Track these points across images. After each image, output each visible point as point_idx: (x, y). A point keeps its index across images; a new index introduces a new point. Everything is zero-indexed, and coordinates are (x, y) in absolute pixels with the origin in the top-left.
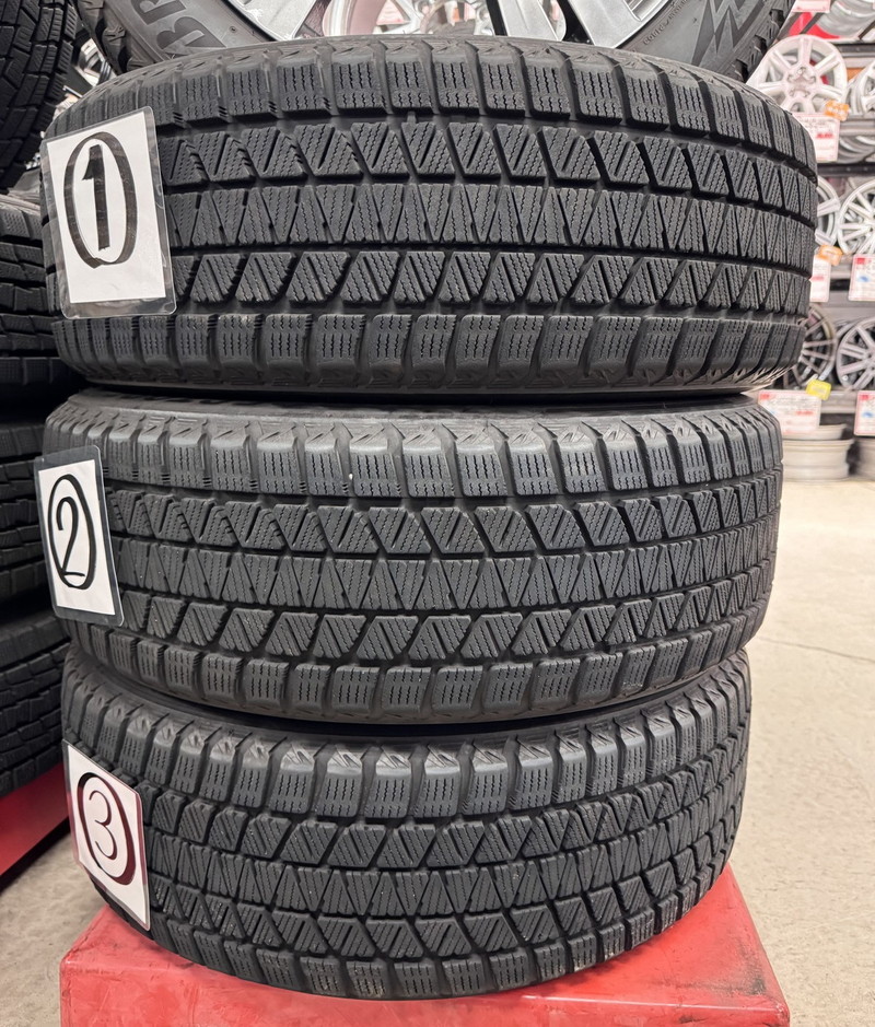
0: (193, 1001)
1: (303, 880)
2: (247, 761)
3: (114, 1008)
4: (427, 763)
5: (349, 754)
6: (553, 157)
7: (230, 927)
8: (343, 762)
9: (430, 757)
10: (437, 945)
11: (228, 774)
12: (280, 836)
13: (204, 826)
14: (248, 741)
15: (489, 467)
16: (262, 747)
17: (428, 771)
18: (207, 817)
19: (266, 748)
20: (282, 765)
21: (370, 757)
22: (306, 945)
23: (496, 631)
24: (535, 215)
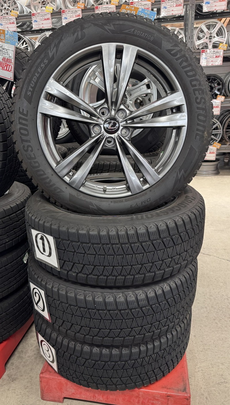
0: (67, 385)
1: (89, 370)
2: (77, 348)
3: (51, 385)
4: (113, 351)
5: (97, 348)
6: (134, 250)
7: (74, 376)
8: (96, 350)
9: (113, 350)
10: (116, 383)
11: (73, 350)
12: (84, 362)
13: (69, 358)
14: (77, 343)
15: (123, 304)
16: (79, 345)
17: (113, 353)
18: (69, 357)
19: (80, 345)
20: (84, 350)
21: (101, 349)
22: (90, 381)
23: (126, 333)
24: (131, 260)
